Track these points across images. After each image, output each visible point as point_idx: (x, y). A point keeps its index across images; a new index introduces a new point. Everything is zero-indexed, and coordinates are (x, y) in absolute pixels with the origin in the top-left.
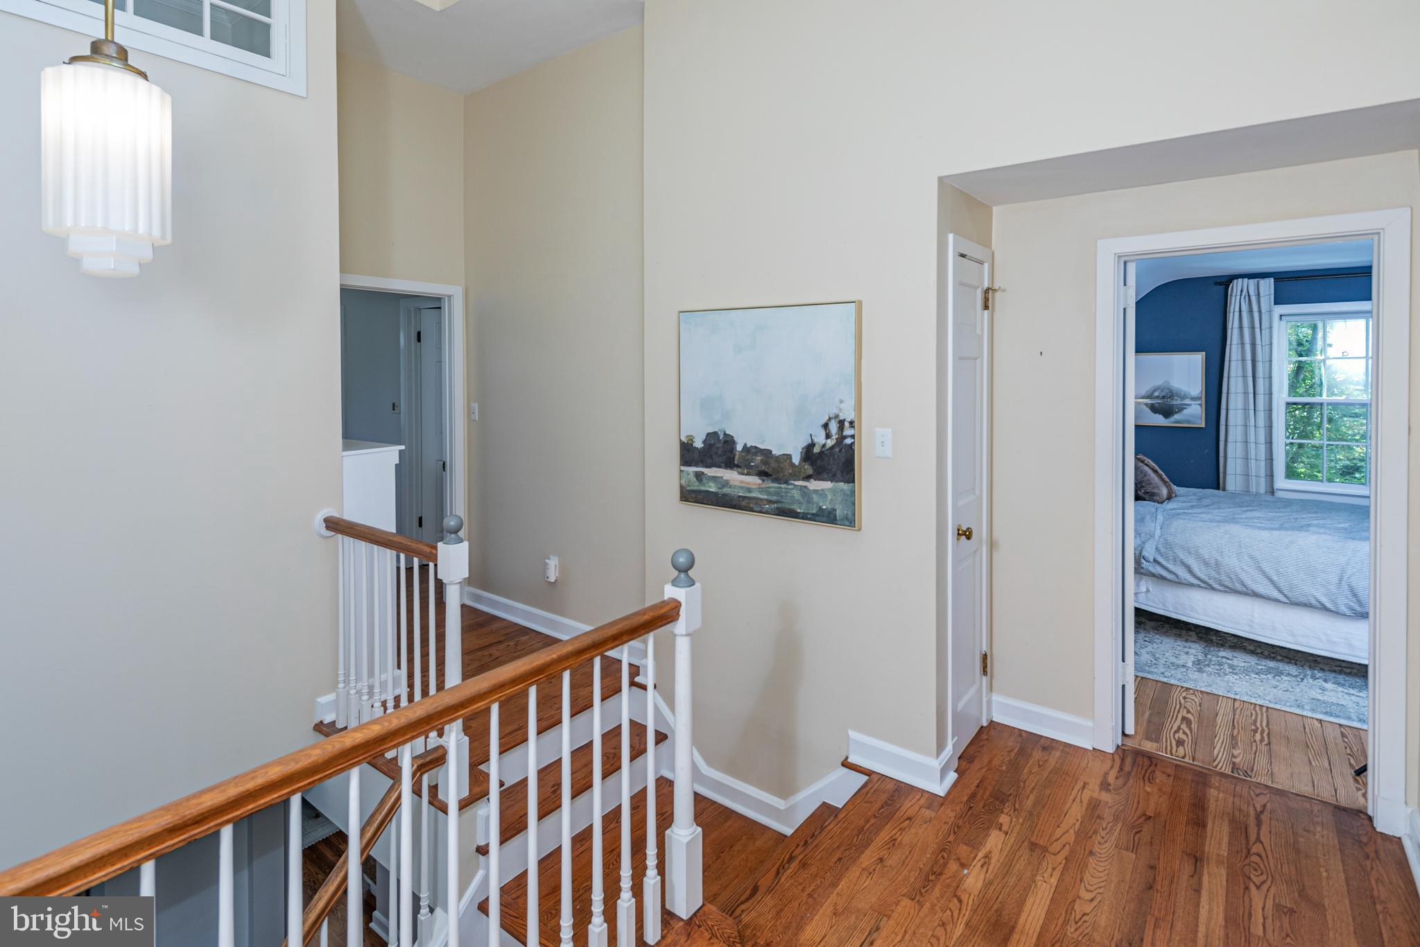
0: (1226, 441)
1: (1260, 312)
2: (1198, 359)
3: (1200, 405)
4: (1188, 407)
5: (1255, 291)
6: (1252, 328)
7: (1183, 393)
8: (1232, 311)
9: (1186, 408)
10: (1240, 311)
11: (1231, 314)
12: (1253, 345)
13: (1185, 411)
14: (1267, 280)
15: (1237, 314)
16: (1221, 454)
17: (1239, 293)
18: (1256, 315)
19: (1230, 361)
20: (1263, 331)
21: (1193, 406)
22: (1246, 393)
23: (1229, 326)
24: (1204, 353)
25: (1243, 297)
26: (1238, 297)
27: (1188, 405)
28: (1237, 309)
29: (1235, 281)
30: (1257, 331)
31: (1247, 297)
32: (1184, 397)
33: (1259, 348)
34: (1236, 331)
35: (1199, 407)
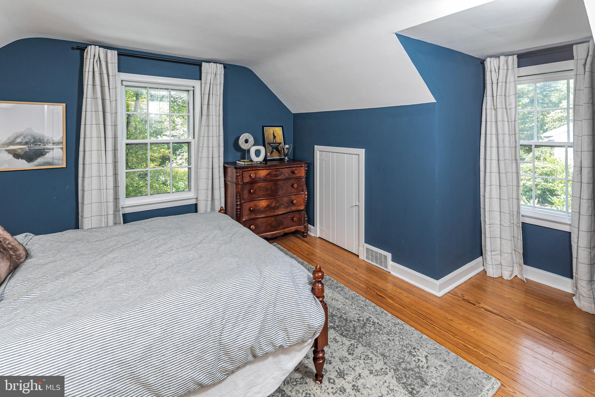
0: (83, 177)
1: (108, 75)
2: (60, 109)
3: (62, 148)
4: (51, 151)
5: (104, 58)
6: (102, 87)
7: (45, 139)
8: (87, 70)
9: (48, 152)
10: (94, 72)
11: (87, 73)
12: (103, 100)
13: (48, 155)
14: (113, 51)
15: (91, 74)
16: (80, 188)
17: (92, 57)
18: (105, 76)
19: (86, 112)
20: (111, 90)
21: (55, 150)
22: (99, 137)
23: (85, 83)
24: (65, 104)
25: (95, 60)
26: (92, 60)
27: (50, 149)
28: (91, 70)
29: (90, 46)
30: (107, 89)
31: (98, 62)
32: (48, 143)
33: (108, 103)
34: (90, 87)
35: (60, 150)
